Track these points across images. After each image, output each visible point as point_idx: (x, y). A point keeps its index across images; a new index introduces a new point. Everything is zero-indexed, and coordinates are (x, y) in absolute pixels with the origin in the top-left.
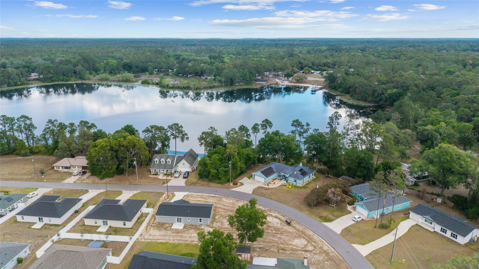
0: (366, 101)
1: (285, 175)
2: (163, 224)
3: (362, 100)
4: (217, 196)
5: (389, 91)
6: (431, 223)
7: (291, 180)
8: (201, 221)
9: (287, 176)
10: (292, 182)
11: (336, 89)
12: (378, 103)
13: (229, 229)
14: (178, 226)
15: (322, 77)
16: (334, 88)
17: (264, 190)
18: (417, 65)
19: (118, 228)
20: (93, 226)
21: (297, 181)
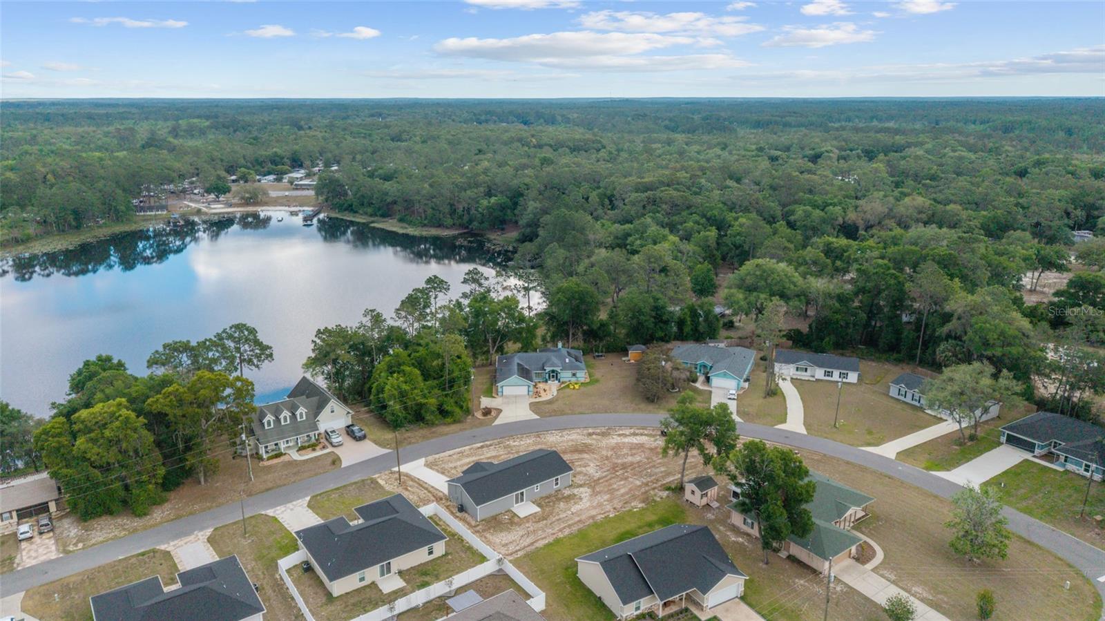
0: (440, 226)
1: (555, 369)
2: (494, 518)
3: (431, 226)
4: (488, 443)
5: (485, 202)
6: (806, 370)
7: (566, 375)
8: (557, 484)
9: (558, 369)
10: (568, 379)
11: (352, 210)
12: (467, 228)
13: (609, 477)
14: (525, 509)
15: (293, 186)
16: (345, 210)
17: (547, 406)
18: (477, 152)
19: (419, 566)
20: (358, 591)
21: (578, 375)
